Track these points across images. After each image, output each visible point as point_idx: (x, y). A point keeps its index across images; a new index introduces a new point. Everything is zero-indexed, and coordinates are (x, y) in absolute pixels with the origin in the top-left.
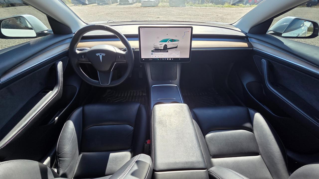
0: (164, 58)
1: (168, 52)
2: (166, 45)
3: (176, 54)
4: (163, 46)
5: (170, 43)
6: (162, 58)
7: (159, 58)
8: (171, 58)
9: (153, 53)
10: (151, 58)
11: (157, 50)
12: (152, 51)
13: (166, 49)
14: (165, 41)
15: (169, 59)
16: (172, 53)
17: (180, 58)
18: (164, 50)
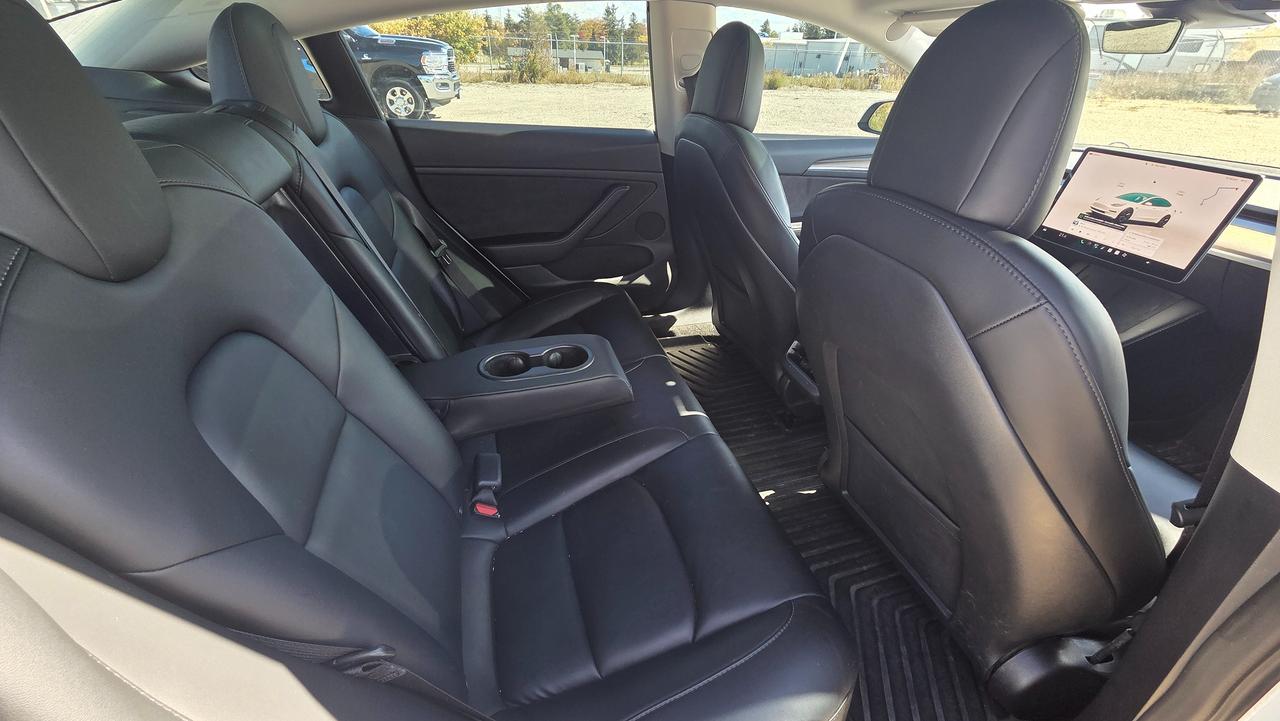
0: (1101, 245)
1: (1123, 230)
2: (1131, 211)
3: (1145, 245)
4: (1120, 210)
5: (1150, 207)
6: (1094, 243)
7: (1085, 240)
8: (1122, 252)
9: (1081, 221)
10: (1065, 234)
11: (1096, 216)
12: (1082, 217)
13: (1123, 220)
14: (1132, 198)
15: (1115, 250)
16: (1135, 236)
17: (1149, 260)
18: (1116, 221)
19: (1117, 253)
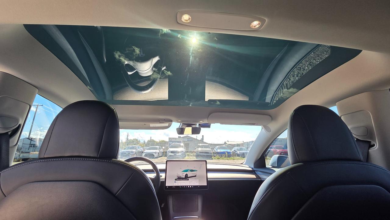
0: (186, 186)
1: (188, 180)
2: (187, 174)
3: (195, 182)
4: (184, 175)
5: (190, 172)
6: (183, 186)
7: (181, 186)
8: (192, 186)
9: (176, 181)
10: (174, 186)
11: (179, 178)
12: (176, 180)
13: (186, 178)
14: (186, 171)
15: (190, 186)
16: (192, 181)
17: (199, 186)
18: (185, 178)
19: (191, 187)
